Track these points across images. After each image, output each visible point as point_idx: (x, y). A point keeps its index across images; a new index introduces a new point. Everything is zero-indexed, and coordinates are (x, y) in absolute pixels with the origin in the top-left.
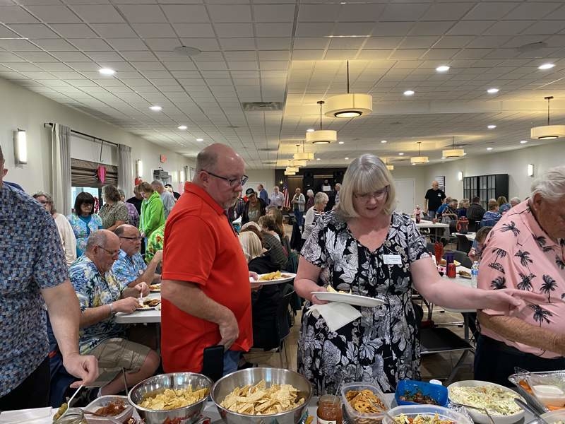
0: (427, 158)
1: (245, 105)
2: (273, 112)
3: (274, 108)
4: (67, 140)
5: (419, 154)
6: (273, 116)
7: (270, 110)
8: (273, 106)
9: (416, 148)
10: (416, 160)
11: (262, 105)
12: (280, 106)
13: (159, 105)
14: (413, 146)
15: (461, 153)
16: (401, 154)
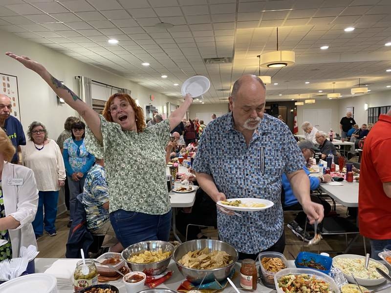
0: (340, 94)
1: (205, 60)
2: (225, 64)
3: (226, 62)
4: (90, 87)
5: (334, 91)
6: (226, 67)
7: (223, 63)
8: (225, 60)
9: (331, 87)
10: (331, 96)
11: (217, 59)
12: (230, 60)
13: (148, 62)
14: (329, 85)
15: (366, 90)
16: (320, 91)
